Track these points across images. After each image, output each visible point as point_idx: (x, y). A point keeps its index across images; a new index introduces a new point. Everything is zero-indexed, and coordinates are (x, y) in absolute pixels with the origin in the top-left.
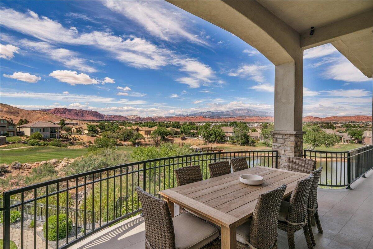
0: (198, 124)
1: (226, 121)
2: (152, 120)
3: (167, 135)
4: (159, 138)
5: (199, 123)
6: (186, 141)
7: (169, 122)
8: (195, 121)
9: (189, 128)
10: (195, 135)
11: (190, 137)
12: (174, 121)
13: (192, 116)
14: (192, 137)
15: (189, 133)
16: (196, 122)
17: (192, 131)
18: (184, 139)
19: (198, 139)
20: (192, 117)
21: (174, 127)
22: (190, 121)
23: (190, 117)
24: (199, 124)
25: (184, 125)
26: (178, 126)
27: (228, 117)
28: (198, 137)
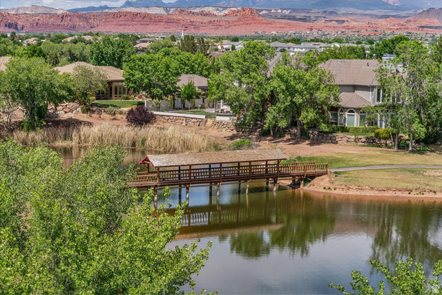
0: (227, 45)
1: (364, 32)
2: (9, 26)
3: (58, 99)
4: (19, 114)
5: (236, 40)
6: (150, 131)
7: (91, 34)
8: (219, 33)
9: (168, 67)
10: (198, 102)
11: (174, 108)
12: (113, 30)
13: (206, 9)
14: (185, 108)
15: (169, 92)
16: (220, 39)
17: (183, 81)
18: (140, 117)
19: (210, 122)
20: (202, 14)
21: (101, 60)
22: (192, 32)
23: (197, 10)
24: (233, 48)
25: (156, 49)
26: (120, 57)
27: (375, 12)
28: (213, 111)
